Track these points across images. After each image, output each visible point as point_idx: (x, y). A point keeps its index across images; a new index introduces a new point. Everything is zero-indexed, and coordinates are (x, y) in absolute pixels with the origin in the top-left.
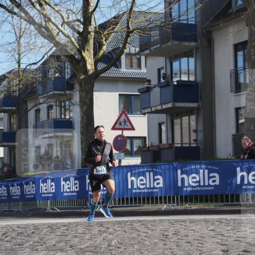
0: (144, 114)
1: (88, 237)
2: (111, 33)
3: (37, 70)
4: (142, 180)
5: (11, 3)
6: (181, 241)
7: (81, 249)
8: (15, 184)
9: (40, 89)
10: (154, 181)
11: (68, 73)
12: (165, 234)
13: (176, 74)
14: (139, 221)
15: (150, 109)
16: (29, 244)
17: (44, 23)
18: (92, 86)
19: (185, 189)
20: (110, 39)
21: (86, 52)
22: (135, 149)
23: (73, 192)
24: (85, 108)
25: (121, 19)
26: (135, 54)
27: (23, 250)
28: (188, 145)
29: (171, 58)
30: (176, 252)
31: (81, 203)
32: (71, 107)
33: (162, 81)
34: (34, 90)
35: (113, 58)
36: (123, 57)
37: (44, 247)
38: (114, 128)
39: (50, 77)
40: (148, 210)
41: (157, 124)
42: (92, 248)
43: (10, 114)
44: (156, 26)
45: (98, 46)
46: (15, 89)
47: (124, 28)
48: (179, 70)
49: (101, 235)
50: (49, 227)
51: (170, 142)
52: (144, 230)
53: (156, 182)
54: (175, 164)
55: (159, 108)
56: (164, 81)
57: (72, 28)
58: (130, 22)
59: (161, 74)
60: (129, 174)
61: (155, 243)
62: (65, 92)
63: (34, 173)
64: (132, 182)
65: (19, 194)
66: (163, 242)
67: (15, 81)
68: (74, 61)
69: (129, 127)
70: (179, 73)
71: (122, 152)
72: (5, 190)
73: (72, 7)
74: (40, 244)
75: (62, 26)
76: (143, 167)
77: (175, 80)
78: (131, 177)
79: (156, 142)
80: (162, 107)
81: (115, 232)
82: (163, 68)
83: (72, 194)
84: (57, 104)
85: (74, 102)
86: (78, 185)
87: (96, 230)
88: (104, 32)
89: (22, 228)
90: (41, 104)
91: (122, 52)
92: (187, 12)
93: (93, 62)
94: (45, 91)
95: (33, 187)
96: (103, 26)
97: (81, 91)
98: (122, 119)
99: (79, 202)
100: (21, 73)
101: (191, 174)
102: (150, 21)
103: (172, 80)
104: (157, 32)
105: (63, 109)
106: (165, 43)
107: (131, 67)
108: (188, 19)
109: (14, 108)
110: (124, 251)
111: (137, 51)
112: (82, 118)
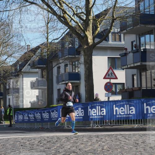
0: (123, 69)
1: (89, 144)
2: (103, 20)
3: (58, 43)
4: (122, 110)
5: (42, 3)
6: (146, 147)
7: (85, 151)
8: (46, 112)
9: (60, 54)
10: (130, 110)
11: (77, 45)
12: (137, 142)
13: (143, 45)
14: (120, 134)
15: (126, 66)
16: (54, 148)
17: (62, 15)
18: (91, 52)
19: (148, 115)
20: (102, 24)
21: (87, 32)
22: (118, 91)
23: (80, 117)
24: (87, 66)
25: (109, 11)
26: (117, 33)
27: (51, 151)
28: (150, 88)
29: (139, 35)
30: (144, 153)
31: (85, 123)
32: (79, 65)
33: (134, 49)
34: (56, 55)
35: (104, 35)
36: (110, 34)
37: (63, 149)
38: (105, 78)
39: (66, 47)
40: (126, 128)
41: (131, 76)
42: (92, 151)
43: (42, 69)
44: (130, 16)
45: (95, 28)
46: (45, 54)
47: (110, 17)
48: (144, 42)
49: (98, 143)
50: (66, 137)
51: (139, 86)
52: (123, 140)
53: (131, 111)
54: (142, 100)
55: (132, 65)
56: (135, 49)
57: (79, 18)
58: (114, 13)
59: (134, 45)
60: (114, 106)
61: (131, 148)
62: (75, 56)
63: (57, 105)
64: (116, 110)
65: (48, 118)
66: (135, 147)
67: (45, 50)
68: (80, 38)
69: (114, 77)
70: (144, 44)
71: (110, 93)
72: (39, 115)
73: (79, 5)
74: (61, 148)
75: (73, 16)
76: (123, 101)
77: (142, 48)
78: (115, 108)
79: (131, 87)
80: (134, 65)
81: (106, 141)
82: (134, 41)
83: (80, 118)
84: (71, 63)
85: (81, 62)
86: (83, 113)
87: (94, 140)
88: (98, 20)
89: (50, 138)
90: (61, 63)
91: (110, 32)
92: (149, 7)
93: (92, 38)
94: (63, 56)
95: (56, 114)
96: (98, 16)
97: (85, 55)
98: (110, 73)
99: (84, 123)
100: (49, 45)
101: (152, 106)
102: (126, 12)
103: (140, 48)
104: (131, 19)
105: (74, 67)
106: (136, 26)
107: (115, 40)
108: (150, 11)
109: (45, 66)
110: (111, 152)
111: (118, 31)
112: (86, 71)
